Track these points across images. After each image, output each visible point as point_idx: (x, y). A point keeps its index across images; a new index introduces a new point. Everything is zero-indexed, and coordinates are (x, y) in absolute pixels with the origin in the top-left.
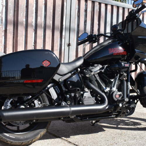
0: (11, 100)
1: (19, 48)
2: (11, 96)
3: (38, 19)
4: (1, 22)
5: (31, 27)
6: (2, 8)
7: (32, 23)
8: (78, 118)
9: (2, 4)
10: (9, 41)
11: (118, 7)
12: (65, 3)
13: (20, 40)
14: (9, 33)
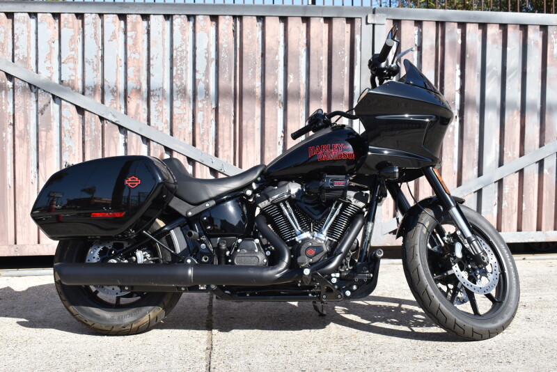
0: (101, 248)
1: (247, 143)
2: (103, 240)
3: (289, 80)
4: (206, 94)
5: (272, 97)
6: (206, 64)
7: (276, 90)
8: (226, 292)
9: (206, 57)
10: (223, 131)
11: (524, 28)
12: (357, 37)
13: (247, 126)
14: (223, 114)
